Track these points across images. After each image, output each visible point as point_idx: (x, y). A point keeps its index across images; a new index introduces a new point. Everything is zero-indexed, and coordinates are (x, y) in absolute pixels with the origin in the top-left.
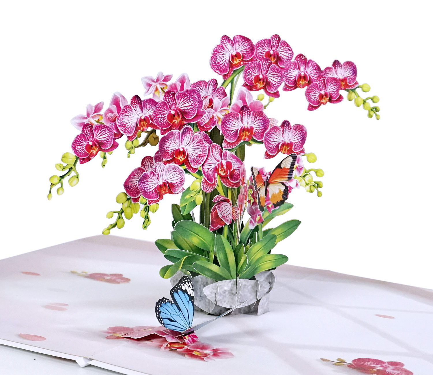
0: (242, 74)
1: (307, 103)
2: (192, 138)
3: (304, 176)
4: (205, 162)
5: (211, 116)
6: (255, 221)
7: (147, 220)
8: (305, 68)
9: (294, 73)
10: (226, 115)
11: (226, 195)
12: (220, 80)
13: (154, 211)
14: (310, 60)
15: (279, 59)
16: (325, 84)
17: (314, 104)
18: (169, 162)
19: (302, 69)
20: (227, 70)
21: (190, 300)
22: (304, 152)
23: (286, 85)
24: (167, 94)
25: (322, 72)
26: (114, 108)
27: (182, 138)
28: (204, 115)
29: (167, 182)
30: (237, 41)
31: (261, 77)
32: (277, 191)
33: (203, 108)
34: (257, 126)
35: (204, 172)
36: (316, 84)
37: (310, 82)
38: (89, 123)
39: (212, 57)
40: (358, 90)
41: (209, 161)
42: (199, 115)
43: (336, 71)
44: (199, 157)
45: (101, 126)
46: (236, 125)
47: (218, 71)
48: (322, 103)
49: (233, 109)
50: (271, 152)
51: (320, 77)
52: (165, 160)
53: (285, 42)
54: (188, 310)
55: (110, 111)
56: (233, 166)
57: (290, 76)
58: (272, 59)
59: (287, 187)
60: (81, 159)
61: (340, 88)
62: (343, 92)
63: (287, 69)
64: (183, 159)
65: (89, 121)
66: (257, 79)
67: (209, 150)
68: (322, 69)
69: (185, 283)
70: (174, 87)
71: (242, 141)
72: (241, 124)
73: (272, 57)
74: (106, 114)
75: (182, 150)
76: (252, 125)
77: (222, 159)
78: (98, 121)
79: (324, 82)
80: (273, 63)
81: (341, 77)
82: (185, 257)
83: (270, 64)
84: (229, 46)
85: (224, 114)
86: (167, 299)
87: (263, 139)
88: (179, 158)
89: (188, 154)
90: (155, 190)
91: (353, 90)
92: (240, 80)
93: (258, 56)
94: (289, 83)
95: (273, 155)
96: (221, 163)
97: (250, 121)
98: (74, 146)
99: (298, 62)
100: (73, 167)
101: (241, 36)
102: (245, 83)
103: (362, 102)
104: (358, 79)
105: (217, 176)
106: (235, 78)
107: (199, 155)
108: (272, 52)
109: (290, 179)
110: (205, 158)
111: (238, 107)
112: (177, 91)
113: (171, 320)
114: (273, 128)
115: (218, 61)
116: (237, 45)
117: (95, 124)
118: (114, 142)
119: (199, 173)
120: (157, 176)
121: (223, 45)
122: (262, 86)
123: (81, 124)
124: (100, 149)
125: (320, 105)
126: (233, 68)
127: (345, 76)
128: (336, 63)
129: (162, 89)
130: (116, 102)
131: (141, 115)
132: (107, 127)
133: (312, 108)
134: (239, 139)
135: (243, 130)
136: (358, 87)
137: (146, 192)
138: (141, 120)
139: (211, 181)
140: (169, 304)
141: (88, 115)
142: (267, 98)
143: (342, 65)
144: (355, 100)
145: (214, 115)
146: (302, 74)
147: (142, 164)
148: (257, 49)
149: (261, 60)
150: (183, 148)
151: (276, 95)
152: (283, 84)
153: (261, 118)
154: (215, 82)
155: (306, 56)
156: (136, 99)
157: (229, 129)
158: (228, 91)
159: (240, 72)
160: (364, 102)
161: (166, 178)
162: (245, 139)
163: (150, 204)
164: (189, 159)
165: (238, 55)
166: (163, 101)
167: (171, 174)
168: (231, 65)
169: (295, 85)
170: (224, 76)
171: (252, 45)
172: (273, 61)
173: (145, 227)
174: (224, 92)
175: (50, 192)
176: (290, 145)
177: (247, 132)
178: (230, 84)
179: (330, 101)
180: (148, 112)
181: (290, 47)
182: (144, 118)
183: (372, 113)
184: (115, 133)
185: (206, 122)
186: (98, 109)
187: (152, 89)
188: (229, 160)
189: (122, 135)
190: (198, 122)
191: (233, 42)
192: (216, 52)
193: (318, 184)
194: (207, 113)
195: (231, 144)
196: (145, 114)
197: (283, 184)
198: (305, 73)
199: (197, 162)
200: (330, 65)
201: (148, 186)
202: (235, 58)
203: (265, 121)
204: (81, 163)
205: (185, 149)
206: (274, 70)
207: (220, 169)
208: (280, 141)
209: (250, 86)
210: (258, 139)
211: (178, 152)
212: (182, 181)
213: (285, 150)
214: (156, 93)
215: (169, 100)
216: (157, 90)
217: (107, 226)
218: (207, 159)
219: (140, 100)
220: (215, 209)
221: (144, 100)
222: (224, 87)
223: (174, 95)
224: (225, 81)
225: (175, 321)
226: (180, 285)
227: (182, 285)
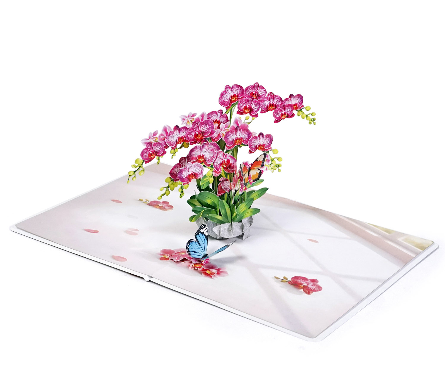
0: (237, 106)
1: (274, 119)
2: (208, 148)
3: (271, 165)
4: (215, 161)
5: (219, 133)
6: (243, 190)
7: (182, 193)
8: (273, 100)
9: (267, 103)
10: (227, 132)
11: (227, 177)
12: (224, 110)
13: (186, 188)
14: (276, 95)
15: (258, 96)
16: (284, 108)
17: (278, 119)
18: (195, 162)
19: (271, 100)
20: (228, 104)
21: (205, 238)
22: (271, 149)
23: (262, 110)
24: (194, 123)
25: (283, 101)
26: (164, 133)
27: (202, 149)
28: (215, 133)
29: (194, 173)
30: (234, 88)
31: (248, 106)
32: (255, 173)
33: (214, 129)
34: (244, 136)
35: (214, 166)
36: (279, 108)
37: (276, 107)
38: (150, 142)
39: (220, 97)
40: (304, 110)
41: (217, 160)
42: (212, 133)
43: (291, 100)
44: (212, 158)
45: (157, 143)
46: (233, 137)
47: (223, 105)
48: (282, 118)
49: (231, 128)
50: (252, 150)
51: (282, 104)
52: (192, 161)
53: (262, 86)
54: (204, 244)
55: (162, 135)
56: (231, 162)
57: (264, 105)
58: (254, 96)
59: (261, 171)
60: (145, 161)
61: (293, 109)
62: (295, 112)
63: (263, 101)
64: (202, 160)
65: (150, 141)
66: (246, 108)
67: (217, 154)
68: (283, 100)
69: (203, 228)
70: (198, 120)
71: (236, 145)
72: (236, 136)
73: (254, 95)
74: (159, 136)
75: (202, 155)
76: (242, 137)
77: (224, 158)
78: (155, 141)
79: (284, 106)
80: (255, 99)
81: (294, 103)
82: (203, 211)
83: (253, 99)
84: (229, 91)
85: (226, 132)
86: (193, 240)
87: (248, 143)
88: (200, 160)
89: (205, 157)
90: (187, 177)
91: (301, 110)
92: (236, 109)
93: (246, 95)
94: (264, 109)
95: (253, 151)
96: (224, 160)
97: (241, 134)
98: (142, 154)
99: (269, 97)
100: (141, 166)
101: (236, 85)
102: (239, 111)
103: (306, 116)
104: (303, 104)
105: (222, 168)
106: (233, 108)
108: (254, 92)
109: (262, 166)
110: (215, 158)
111: (234, 127)
112: (200, 121)
113: (195, 252)
114: (254, 137)
115: (223, 100)
116: (234, 90)
117: (153, 142)
118: (164, 151)
119: (212, 167)
120: (188, 170)
121: (226, 90)
122: (248, 111)
123: (146, 143)
124: (156, 155)
125: (281, 119)
126: (232, 103)
127: (296, 103)
128: (291, 96)
129: (191, 121)
130: (165, 130)
131: (179, 135)
132: (160, 143)
133: (276, 122)
134: (235, 144)
135: (237, 139)
136: (304, 108)
137: (181, 179)
138: (179, 138)
139: (218, 170)
140: (194, 243)
141: (150, 138)
142: (251, 117)
143: (294, 97)
144: (302, 115)
145: (220, 133)
146: (272, 103)
147: (180, 161)
148: (245, 91)
149: (248, 97)
150: (203, 154)
151: (257, 116)
152: (260, 110)
153: (247, 132)
154: (221, 111)
155: (274, 93)
156: (177, 127)
157: (229, 140)
158: (229, 116)
159: (236, 104)
160: (307, 116)
161: (193, 170)
162: (238, 144)
163: (184, 185)
164: (206, 160)
165: (235, 96)
166: (192, 127)
167: (196, 169)
168: (231, 101)
169: (267, 109)
170: (227, 108)
171: (243, 90)
172: (255, 97)
173: (181, 197)
174: (227, 116)
176: (264, 145)
177: (239, 140)
178: (230, 112)
179: (287, 117)
180: (183, 134)
181: (264, 89)
182: (181, 137)
183: (311, 122)
184: (164, 146)
185: (216, 137)
186: (155, 134)
187: (186, 121)
188: (228, 159)
189: (168, 147)
190: (211, 137)
191: (232, 89)
192: (222, 94)
193: (279, 165)
194: (216, 132)
195: (230, 147)
196: (181, 135)
197: (259, 169)
198: (273, 102)
199: (211, 161)
200: (288, 97)
201: (182, 175)
202: (233, 97)
203: (249, 134)
204: (146, 163)
205: (204, 155)
206: (255, 102)
207: (223, 164)
208: (258, 144)
209: (240, 112)
210: (245, 144)
211: (200, 157)
212: (202, 171)
213: (260, 149)
214: (188, 123)
215: (195, 126)
216: (188, 121)
217: (160, 195)
218: (216, 159)
219: (179, 127)
220: (220, 184)
221: (181, 128)
222: (226, 114)
223: (198, 123)
224: (227, 110)
225: (197, 252)
226: (200, 230)
227: (201, 229)
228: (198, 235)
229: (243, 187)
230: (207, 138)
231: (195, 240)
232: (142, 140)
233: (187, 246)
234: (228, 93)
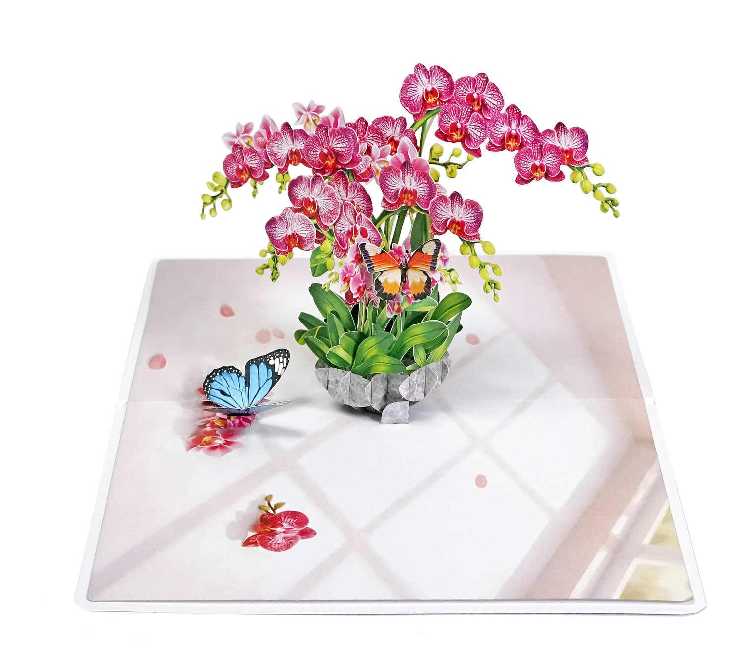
0: (436, 117)
1: (515, 173)
2: (323, 189)
3: (450, 271)
4: (336, 222)
5: (368, 165)
6: (394, 309)
7: (275, 271)
8: (518, 125)
9: (504, 129)
10: (385, 168)
12: (410, 120)
13: (283, 264)
14: (525, 116)
15: (484, 107)
16: (542, 152)
17: (525, 177)
18: (299, 211)
19: (514, 125)
20: (419, 108)
21: (271, 378)
22: (479, 239)
23: (490, 143)
24: (319, 127)
25: (540, 134)
26: (264, 132)
27: (312, 187)
28: (361, 163)
29: (297, 234)
30: (434, 74)
31: (459, 125)
32: (418, 281)
33: (358, 154)
35: (336, 234)
36: (529, 149)
37: (522, 145)
38: (239, 144)
39: (403, 88)
40: (587, 171)
41: (341, 221)
42: (355, 161)
43: (558, 137)
44: (331, 214)
45: (250, 150)
46: (397, 183)
47: (408, 108)
48: (535, 177)
49: (393, 162)
50: (438, 227)
51: (536, 141)
53: (495, 85)
54: (260, 389)
55: (259, 134)
56: (368, 235)
57: (497, 132)
58: (476, 105)
59: (429, 278)
60: (232, 183)
61: (562, 162)
62: (564, 169)
63: (494, 121)
64: (313, 211)
65: (240, 141)
66: (454, 127)
67: (342, 208)
68: (541, 131)
69: (278, 357)
70: (326, 121)
71: (403, 205)
72: (403, 184)
73: (476, 103)
74: (256, 137)
75: (312, 200)
76: (415, 188)
77: (356, 223)
78: (248, 144)
79: (541, 148)
80: (476, 111)
81: (565, 148)
82: (320, 327)
83: (472, 111)
84: (423, 78)
85: (382, 166)
86: (236, 369)
87: (429, 209)
88: (309, 210)
89: (318, 206)
90: (284, 240)
91: (580, 169)
92: (434, 125)
93: (457, 97)
94: (495, 142)
95: (440, 231)
96: (355, 226)
97: (413, 182)
98: (226, 165)
99: (509, 115)
100: (224, 189)
101: (439, 68)
102: (439, 129)
103: (592, 188)
105: (350, 242)
106: (428, 121)
107: (331, 211)
108: (475, 96)
109: (433, 269)
110: (338, 217)
111: (400, 161)
112: (330, 127)
113: (223, 393)
114: (440, 198)
115: (409, 95)
116: (434, 79)
117: (245, 146)
118: (265, 172)
119: (331, 233)
120: (285, 223)
121: (417, 75)
122: (460, 138)
123: (232, 143)
124: (250, 176)
125: (532, 179)
126: (426, 108)
127: (571, 147)
128: (560, 126)
129: (314, 121)
130: (266, 125)
131: (291, 146)
132: (257, 152)
133: (520, 180)
134: (400, 202)
135: (405, 191)
136: (588, 166)
137: (274, 239)
138: (291, 153)
139: (344, 246)
140: (235, 376)
141: (238, 134)
142: (465, 155)
143: (567, 131)
144: (581, 183)
145: (372, 165)
146: (513, 132)
148: (457, 88)
149: (461, 104)
150: (313, 199)
151: (477, 153)
152: (487, 141)
153: (426, 181)
154: (404, 120)
155: (520, 110)
156: (286, 126)
157: (389, 187)
158: (418, 135)
159: (436, 113)
160: (595, 189)
161: (295, 229)
162: (406, 204)
163: (278, 253)
164: (320, 213)
165: (433, 92)
166: (315, 135)
167: (300, 227)
168: (425, 104)
169: (500, 145)
170: (415, 116)
171: (452, 82)
172: (476, 108)
173: (274, 279)
174: (414, 135)
175: (203, 211)
176: (462, 224)
177: (409, 195)
178: (421, 127)
179: (547, 176)
180: (299, 145)
181: (500, 93)
182: (295, 151)
183: (606, 206)
184: (265, 162)
185: (362, 172)
186: (248, 129)
187: (303, 118)
188: (363, 227)
189: (272, 166)
190: (353, 170)
191: (429, 74)
192: (408, 83)
193: (495, 284)
194: (363, 161)
195: (391, 205)
196: (296, 146)
197: (425, 273)
198: (517, 132)
199: (329, 219)
200: (552, 128)
201: (275, 232)
202: (429, 95)
203: (432, 188)
204: (233, 187)
205: (315, 200)
206: (477, 119)
207: (353, 235)
208: (449, 217)
209: (443, 135)
210: (422, 207)
211: (308, 202)
212: (312, 237)
213: (455, 229)
214: (308, 124)
215: (321, 135)
216: (308, 120)
218: (339, 218)
219: (291, 129)
221: (295, 130)
222: (414, 129)
223: (326, 130)
224: (415, 122)
225: (230, 396)
226: (270, 358)
227: (272, 358)
228: (258, 365)
229: (394, 305)
230: (345, 170)
231: (243, 371)
232: (225, 135)
233: (211, 374)
234: (420, 81)
